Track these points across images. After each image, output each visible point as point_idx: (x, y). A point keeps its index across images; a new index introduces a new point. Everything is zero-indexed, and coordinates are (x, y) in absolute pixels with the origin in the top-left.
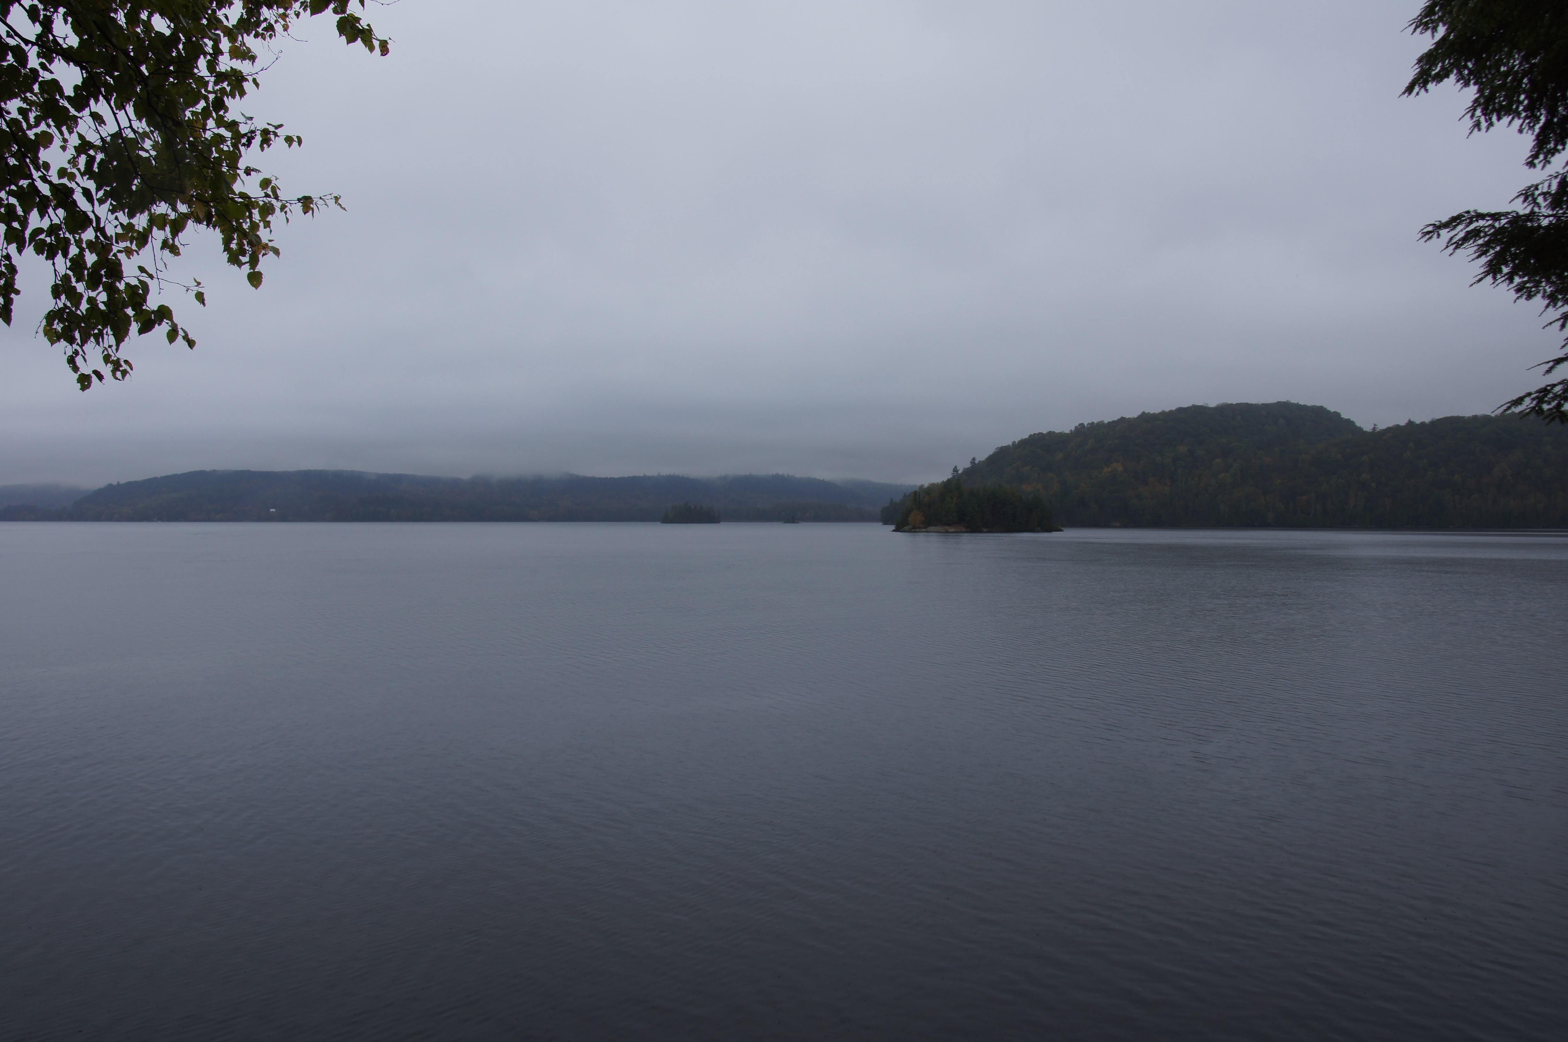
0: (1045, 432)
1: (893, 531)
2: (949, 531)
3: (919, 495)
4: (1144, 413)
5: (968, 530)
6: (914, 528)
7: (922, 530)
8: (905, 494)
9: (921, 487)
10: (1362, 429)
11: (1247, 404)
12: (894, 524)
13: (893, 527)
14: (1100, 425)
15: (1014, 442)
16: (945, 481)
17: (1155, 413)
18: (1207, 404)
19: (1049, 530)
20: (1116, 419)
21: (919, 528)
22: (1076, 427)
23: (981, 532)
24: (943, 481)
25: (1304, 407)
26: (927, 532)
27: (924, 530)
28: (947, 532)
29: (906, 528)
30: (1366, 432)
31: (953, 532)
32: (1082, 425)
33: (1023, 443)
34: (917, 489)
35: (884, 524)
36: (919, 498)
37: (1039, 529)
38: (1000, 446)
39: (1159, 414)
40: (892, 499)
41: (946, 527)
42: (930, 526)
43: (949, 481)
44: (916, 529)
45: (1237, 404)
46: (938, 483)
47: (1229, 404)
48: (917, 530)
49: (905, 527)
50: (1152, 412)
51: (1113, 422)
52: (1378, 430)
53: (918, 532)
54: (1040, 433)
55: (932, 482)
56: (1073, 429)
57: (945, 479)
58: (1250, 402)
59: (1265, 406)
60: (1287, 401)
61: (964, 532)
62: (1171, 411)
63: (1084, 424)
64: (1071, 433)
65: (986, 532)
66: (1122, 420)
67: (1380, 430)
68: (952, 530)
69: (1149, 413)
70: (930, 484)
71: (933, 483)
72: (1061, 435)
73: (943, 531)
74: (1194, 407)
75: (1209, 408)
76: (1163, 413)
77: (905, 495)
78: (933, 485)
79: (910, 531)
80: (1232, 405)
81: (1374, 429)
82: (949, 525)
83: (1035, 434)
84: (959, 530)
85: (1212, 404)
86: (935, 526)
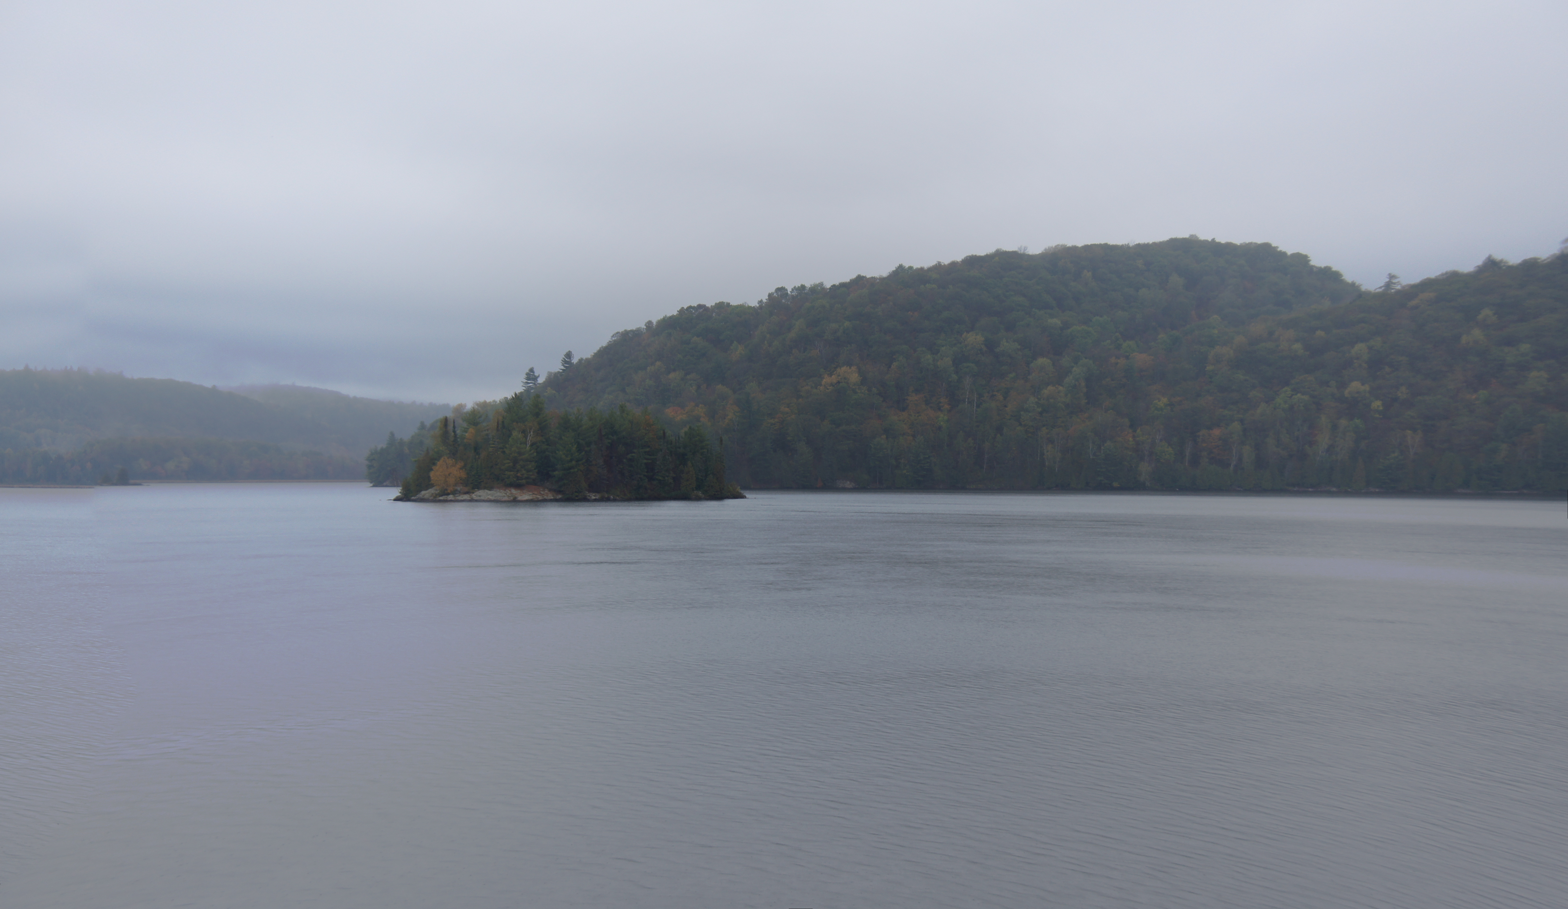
0: (710, 303)
1: (395, 500)
2: (520, 498)
3: (454, 427)
4: (901, 267)
5: (560, 496)
6: (444, 493)
7: (460, 498)
8: (422, 424)
9: (459, 409)
10: (1358, 286)
11: (1106, 247)
12: (398, 486)
13: (396, 492)
14: (817, 291)
15: (650, 322)
16: (509, 397)
17: (922, 269)
18: (1025, 248)
19: (719, 495)
20: (848, 280)
21: (454, 493)
22: (770, 295)
23: (585, 500)
24: (506, 398)
25: (1229, 248)
26: (472, 500)
27: (466, 497)
28: (515, 502)
29: (425, 493)
30: (1368, 294)
31: (527, 501)
32: (781, 290)
33: (668, 324)
34: (450, 415)
35: (374, 486)
36: (454, 432)
37: (700, 494)
38: (621, 330)
39: (930, 269)
40: (392, 434)
41: (514, 491)
42: (479, 488)
43: (517, 398)
44: (448, 494)
45: (1086, 247)
46: (494, 401)
47: (1069, 248)
48: (451, 497)
49: (423, 492)
50: (916, 265)
51: (843, 285)
52: (1399, 287)
53: (451, 501)
54: (700, 306)
55: (482, 400)
56: (765, 298)
57: (510, 395)
58: (1112, 242)
59: (1143, 250)
60: (1191, 236)
61: (551, 501)
62: (953, 264)
63: (787, 290)
64: (761, 307)
65: (595, 500)
66: (860, 280)
67: (1403, 287)
68: (526, 497)
69: (911, 268)
70: (477, 405)
71: (485, 402)
72: (742, 310)
73: (506, 498)
74: (1000, 255)
75: (1028, 255)
76: (938, 267)
77: (423, 426)
78: (484, 405)
79: (434, 500)
80: (1074, 248)
81: (1388, 285)
82: (519, 486)
83: (690, 307)
84: (540, 498)
85: (1035, 248)
86: (490, 488)
